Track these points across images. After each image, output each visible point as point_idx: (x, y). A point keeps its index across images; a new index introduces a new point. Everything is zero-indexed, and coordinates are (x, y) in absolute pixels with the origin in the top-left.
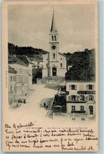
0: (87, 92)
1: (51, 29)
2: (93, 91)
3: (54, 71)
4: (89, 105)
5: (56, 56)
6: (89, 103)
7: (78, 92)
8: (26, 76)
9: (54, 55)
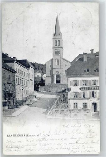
0: (90, 88)
1: (54, 33)
2: (97, 87)
3: (58, 79)
4: (93, 102)
5: (59, 62)
6: (92, 100)
7: (80, 88)
8: (26, 80)
9: (58, 61)
